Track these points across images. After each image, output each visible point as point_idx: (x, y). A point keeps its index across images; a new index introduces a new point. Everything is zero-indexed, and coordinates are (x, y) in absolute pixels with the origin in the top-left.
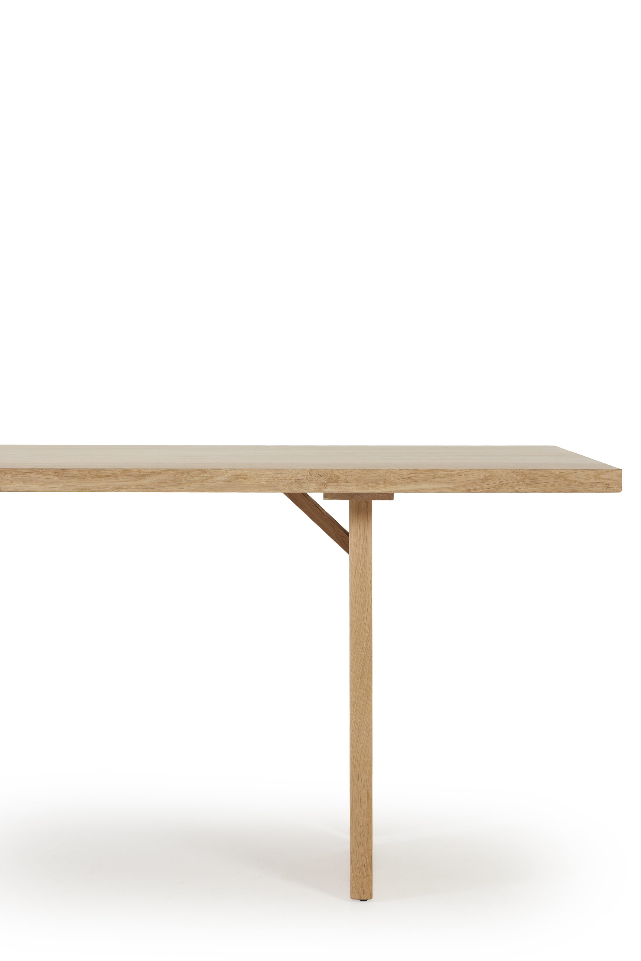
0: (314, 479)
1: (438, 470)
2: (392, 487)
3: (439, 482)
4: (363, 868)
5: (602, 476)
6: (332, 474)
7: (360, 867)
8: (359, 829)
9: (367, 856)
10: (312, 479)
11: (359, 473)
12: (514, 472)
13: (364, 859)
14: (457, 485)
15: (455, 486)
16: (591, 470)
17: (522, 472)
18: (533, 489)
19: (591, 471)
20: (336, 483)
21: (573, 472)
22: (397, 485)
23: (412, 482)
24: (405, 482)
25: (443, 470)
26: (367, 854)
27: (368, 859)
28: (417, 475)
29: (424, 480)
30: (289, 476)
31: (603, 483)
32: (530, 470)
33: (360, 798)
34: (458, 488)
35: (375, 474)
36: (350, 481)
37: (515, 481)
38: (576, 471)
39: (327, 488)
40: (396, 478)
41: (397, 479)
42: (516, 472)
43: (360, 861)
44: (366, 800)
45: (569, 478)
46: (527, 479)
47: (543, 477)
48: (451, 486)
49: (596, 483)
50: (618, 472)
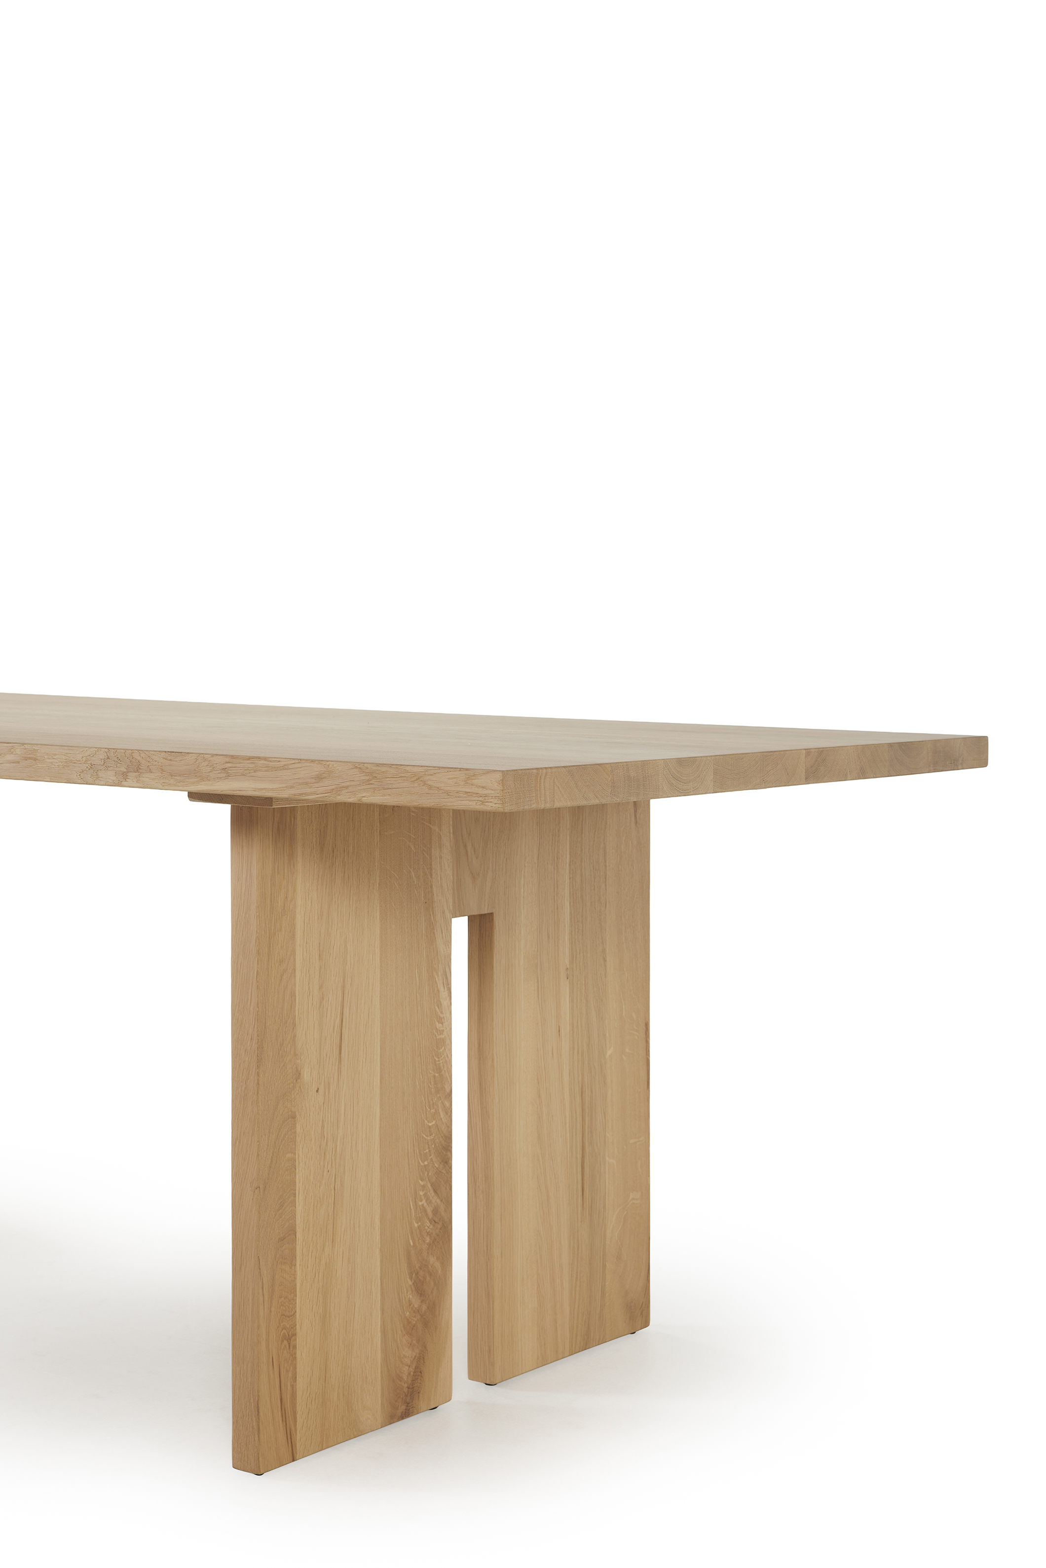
0: (112, 765)
1: (259, 758)
2: (203, 783)
3: (261, 779)
4: (247, 1419)
5: (475, 782)
6: (133, 758)
7: (243, 1416)
8: (242, 1352)
9: (252, 1399)
10: (110, 765)
11: (164, 758)
12: (356, 767)
13: (248, 1404)
14: (284, 785)
15: (281, 786)
16: (461, 769)
17: (367, 768)
18: (382, 797)
19: (460, 772)
20: (138, 774)
21: (436, 771)
22: (209, 780)
23: (228, 776)
24: (219, 775)
25: (265, 759)
26: (252, 1396)
27: (252, 1404)
28: (234, 765)
29: (243, 775)
30: (84, 759)
31: (477, 794)
32: (378, 765)
33: (242, 1300)
34: (284, 790)
35: (183, 761)
36: (154, 771)
37: (358, 783)
38: (439, 771)
39: (127, 780)
40: (209, 769)
41: (210, 771)
42: (360, 768)
43: (243, 1407)
44: (251, 1305)
45: (429, 783)
46: (374, 781)
47: (394, 779)
48: (275, 786)
49: (466, 793)
50: (499, 776)
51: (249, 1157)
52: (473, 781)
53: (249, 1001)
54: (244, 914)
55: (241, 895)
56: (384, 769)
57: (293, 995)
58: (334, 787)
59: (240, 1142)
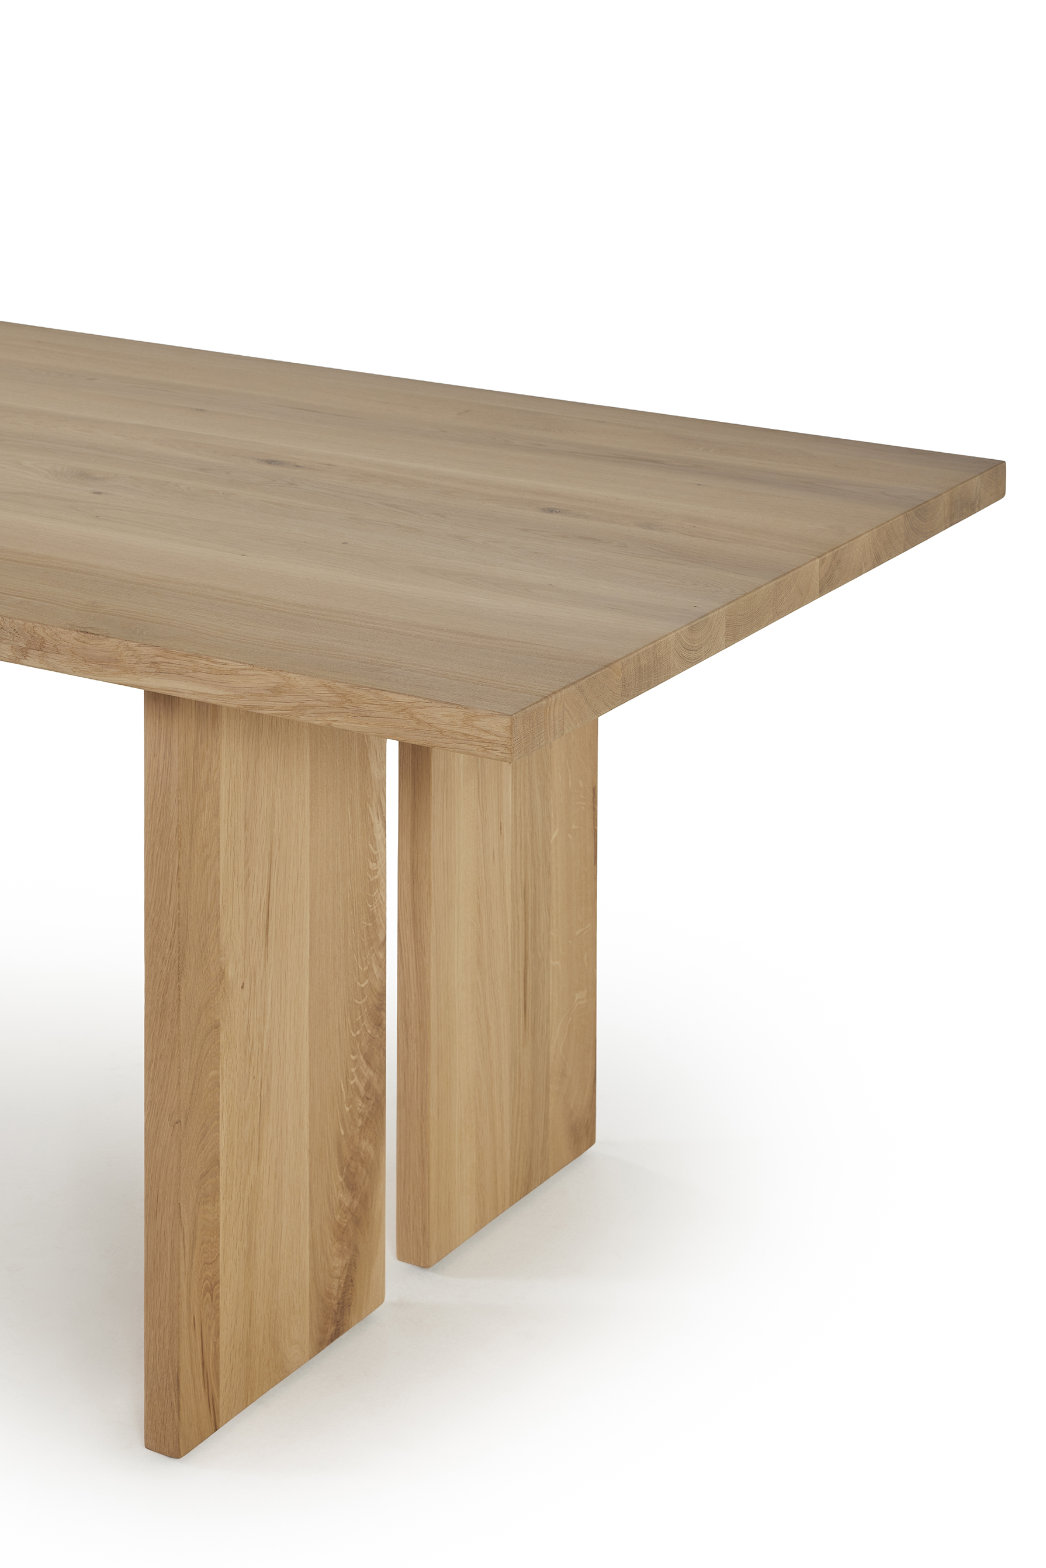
0: (8, 638)
2: (127, 675)
3: (202, 681)
4: (164, 1393)
6: (34, 633)
7: (159, 1389)
8: (158, 1314)
9: (170, 1370)
10: (4, 637)
11: (75, 639)
13: (166, 1375)
14: (232, 693)
15: (227, 693)
18: (357, 725)
19: (457, 710)
20: (41, 652)
21: (427, 704)
22: (135, 673)
23: (159, 672)
24: (148, 669)
26: (170, 1366)
27: (171, 1376)
28: (167, 660)
29: (179, 674)
31: (479, 738)
33: (158, 1253)
34: (232, 699)
35: (100, 646)
36: (62, 652)
37: (328, 704)
38: (430, 705)
39: (27, 658)
40: (134, 660)
41: (135, 662)
42: (329, 686)
43: (159, 1379)
44: (169, 1259)
45: (418, 716)
46: (347, 704)
47: (373, 706)
48: (220, 692)
49: (465, 735)
50: (506, 721)
51: (167, 1085)
52: (474, 722)
53: (168, 901)
54: (162, 796)
55: (158, 773)
56: (361, 692)
57: (217, 882)
58: (296, 704)
59: (155, 1066)
